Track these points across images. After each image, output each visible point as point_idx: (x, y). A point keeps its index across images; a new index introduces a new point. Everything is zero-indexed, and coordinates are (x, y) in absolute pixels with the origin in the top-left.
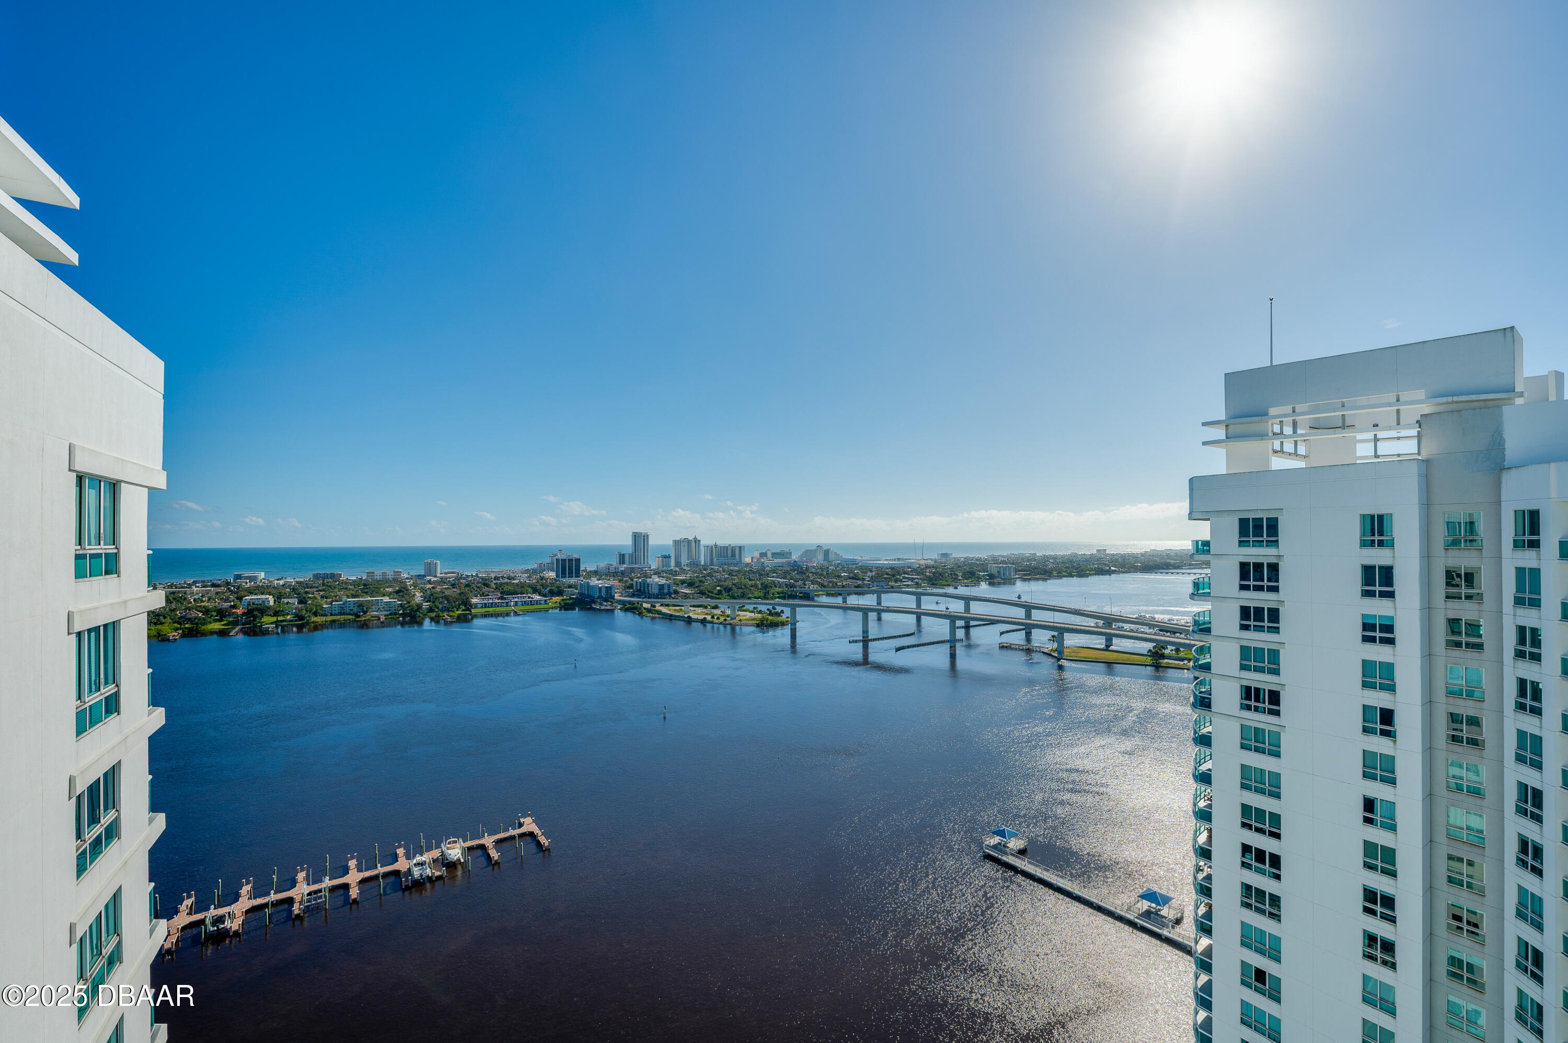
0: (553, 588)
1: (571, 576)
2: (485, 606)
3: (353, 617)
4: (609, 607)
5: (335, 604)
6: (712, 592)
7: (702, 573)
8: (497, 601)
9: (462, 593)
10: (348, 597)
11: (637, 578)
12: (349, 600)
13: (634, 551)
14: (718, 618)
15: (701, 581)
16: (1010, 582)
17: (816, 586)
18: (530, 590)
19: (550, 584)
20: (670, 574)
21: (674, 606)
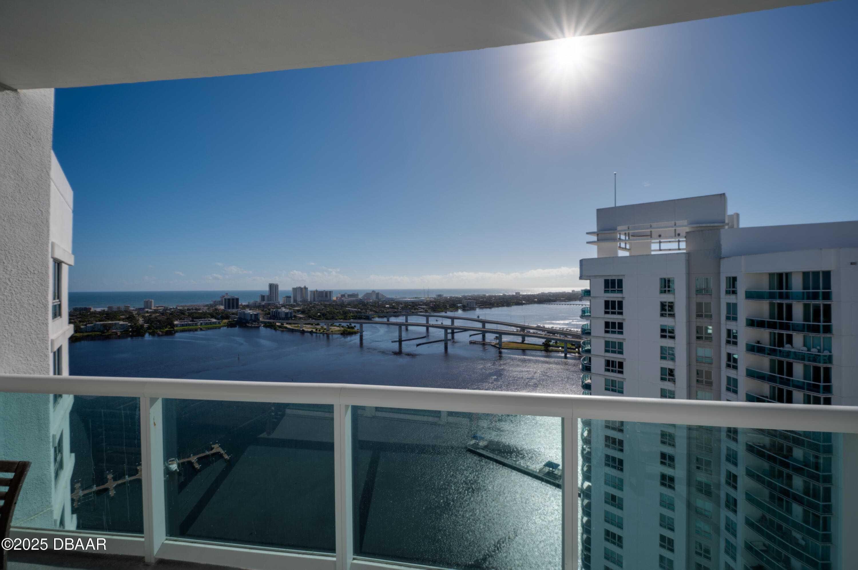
0: (223, 315)
1: (233, 308)
2: (183, 325)
3: (100, 333)
4: (256, 325)
5: (89, 326)
6: (315, 316)
7: (309, 306)
8: (190, 323)
9: (168, 318)
10: (97, 321)
11: (272, 309)
12: (97, 323)
13: (270, 294)
14: (320, 330)
15: (309, 310)
16: (473, 309)
17: (372, 312)
18: (209, 316)
19: (221, 312)
20: (291, 306)
21: (294, 324)
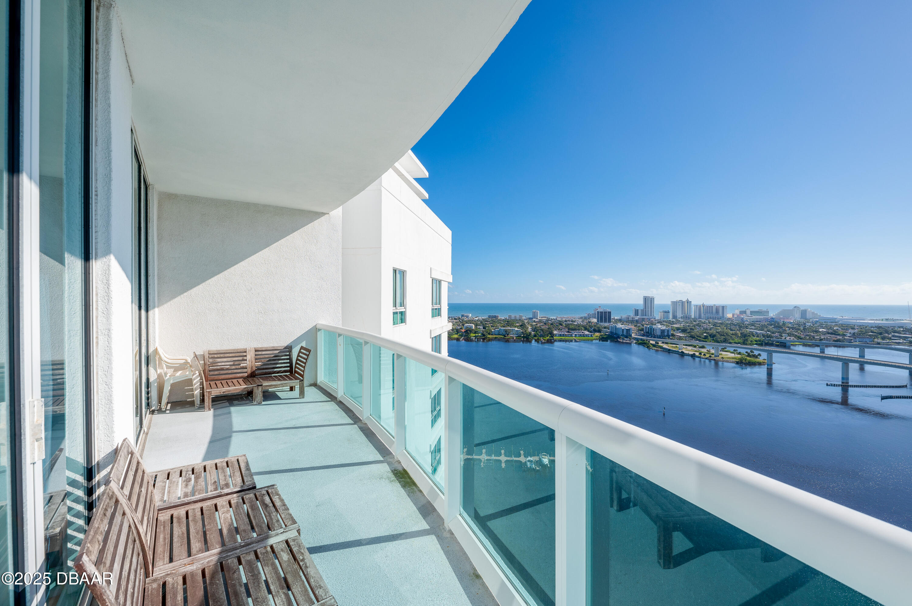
0: (595, 328)
1: (605, 322)
2: (560, 335)
3: (503, 336)
4: (628, 342)
5: (496, 330)
6: (700, 337)
7: (692, 323)
8: (566, 333)
9: (549, 328)
11: (646, 325)
12: (501, 328)
13: (644, 308)
14: (704, 355)
15: (691, 329)
18: (583, 328)
19: (594, 325)
20: (669, 323)
21: (671, 344)
